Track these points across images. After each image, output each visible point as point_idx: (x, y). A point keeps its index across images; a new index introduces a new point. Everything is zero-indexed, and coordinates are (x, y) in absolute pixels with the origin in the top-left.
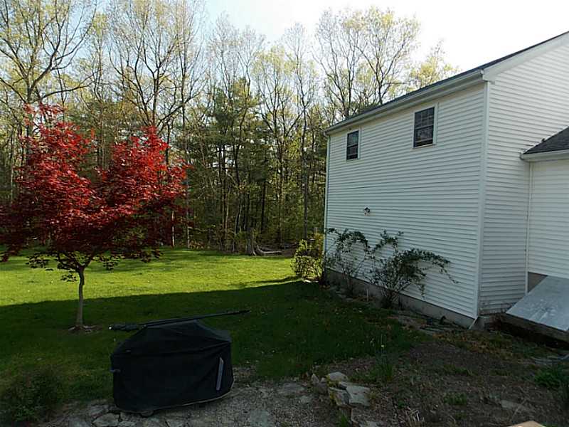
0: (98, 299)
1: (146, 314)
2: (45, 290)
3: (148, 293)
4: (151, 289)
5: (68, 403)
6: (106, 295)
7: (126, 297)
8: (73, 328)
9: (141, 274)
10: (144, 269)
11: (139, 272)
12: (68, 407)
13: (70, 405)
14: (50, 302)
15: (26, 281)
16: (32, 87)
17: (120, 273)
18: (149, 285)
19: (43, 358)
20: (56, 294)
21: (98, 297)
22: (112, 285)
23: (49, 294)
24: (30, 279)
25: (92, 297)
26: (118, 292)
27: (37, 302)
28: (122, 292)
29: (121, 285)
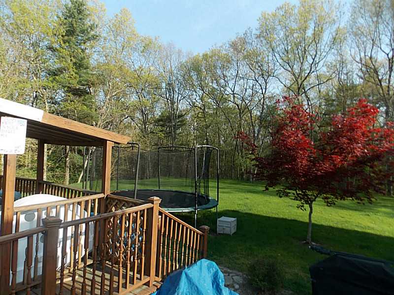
0: (328, 226)
1: (362, 247)
2: (296, 213)
3: (369, 231)
4: (373, 229)
5: (286, 290)
6: (335, 225)
7: (350, 230)
8: (305, 242)
9: (368, 215)
10: (372, 212)
11: (368, 213)
12: (285, 292)
13: (287, 291)
14: (296, 221)
15: (288, 205)
16: (301, 85)
17: (351, 211)
18: (372, 225)
19: (282, 255)
20: (302, 216)
21: (329, 225)
22: (342, 219)
23: (298, 216)
24: (290, 204)
25: (324, 224)
26: (344, 225)
27: (290, 219)
28: (347, 226)
29: (349, 220)
